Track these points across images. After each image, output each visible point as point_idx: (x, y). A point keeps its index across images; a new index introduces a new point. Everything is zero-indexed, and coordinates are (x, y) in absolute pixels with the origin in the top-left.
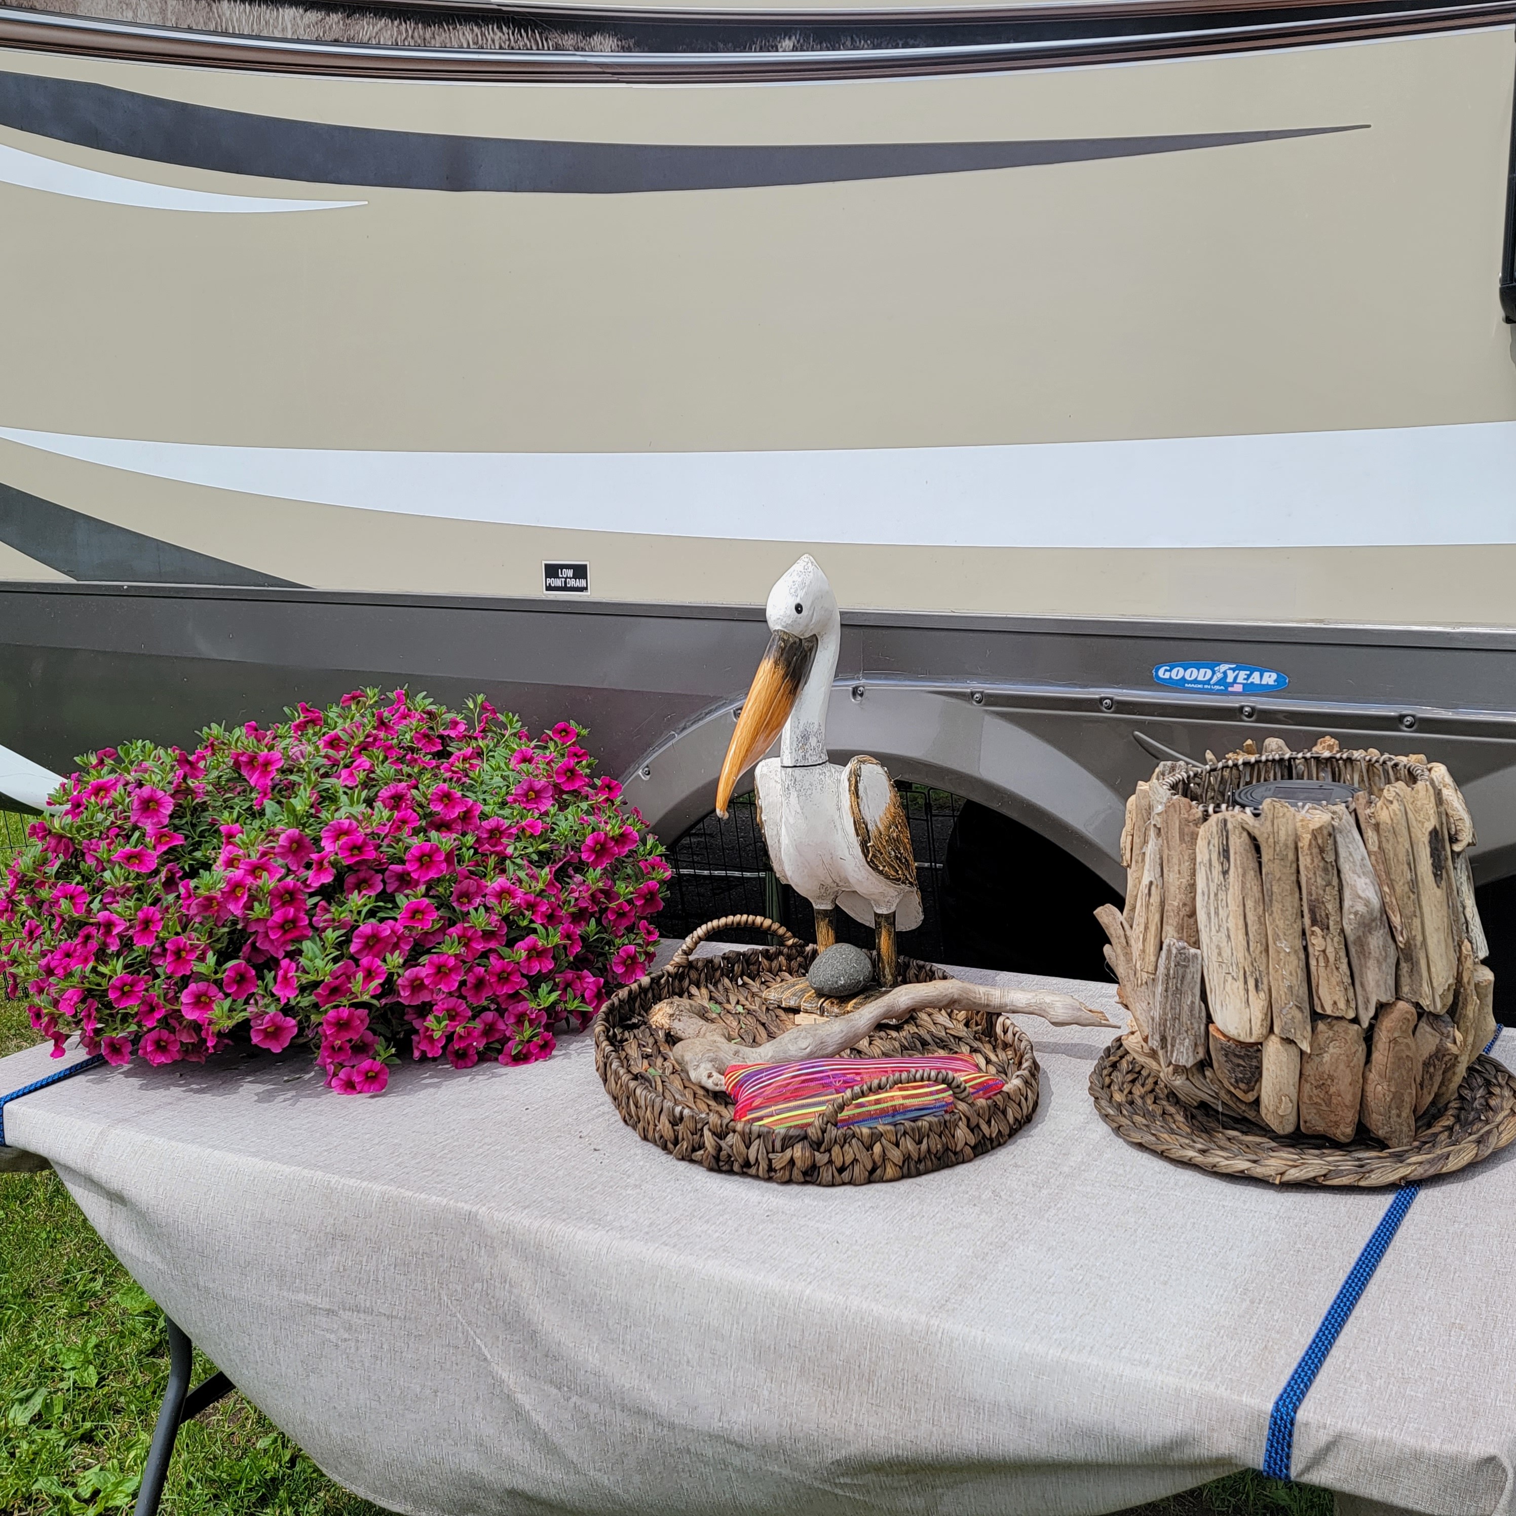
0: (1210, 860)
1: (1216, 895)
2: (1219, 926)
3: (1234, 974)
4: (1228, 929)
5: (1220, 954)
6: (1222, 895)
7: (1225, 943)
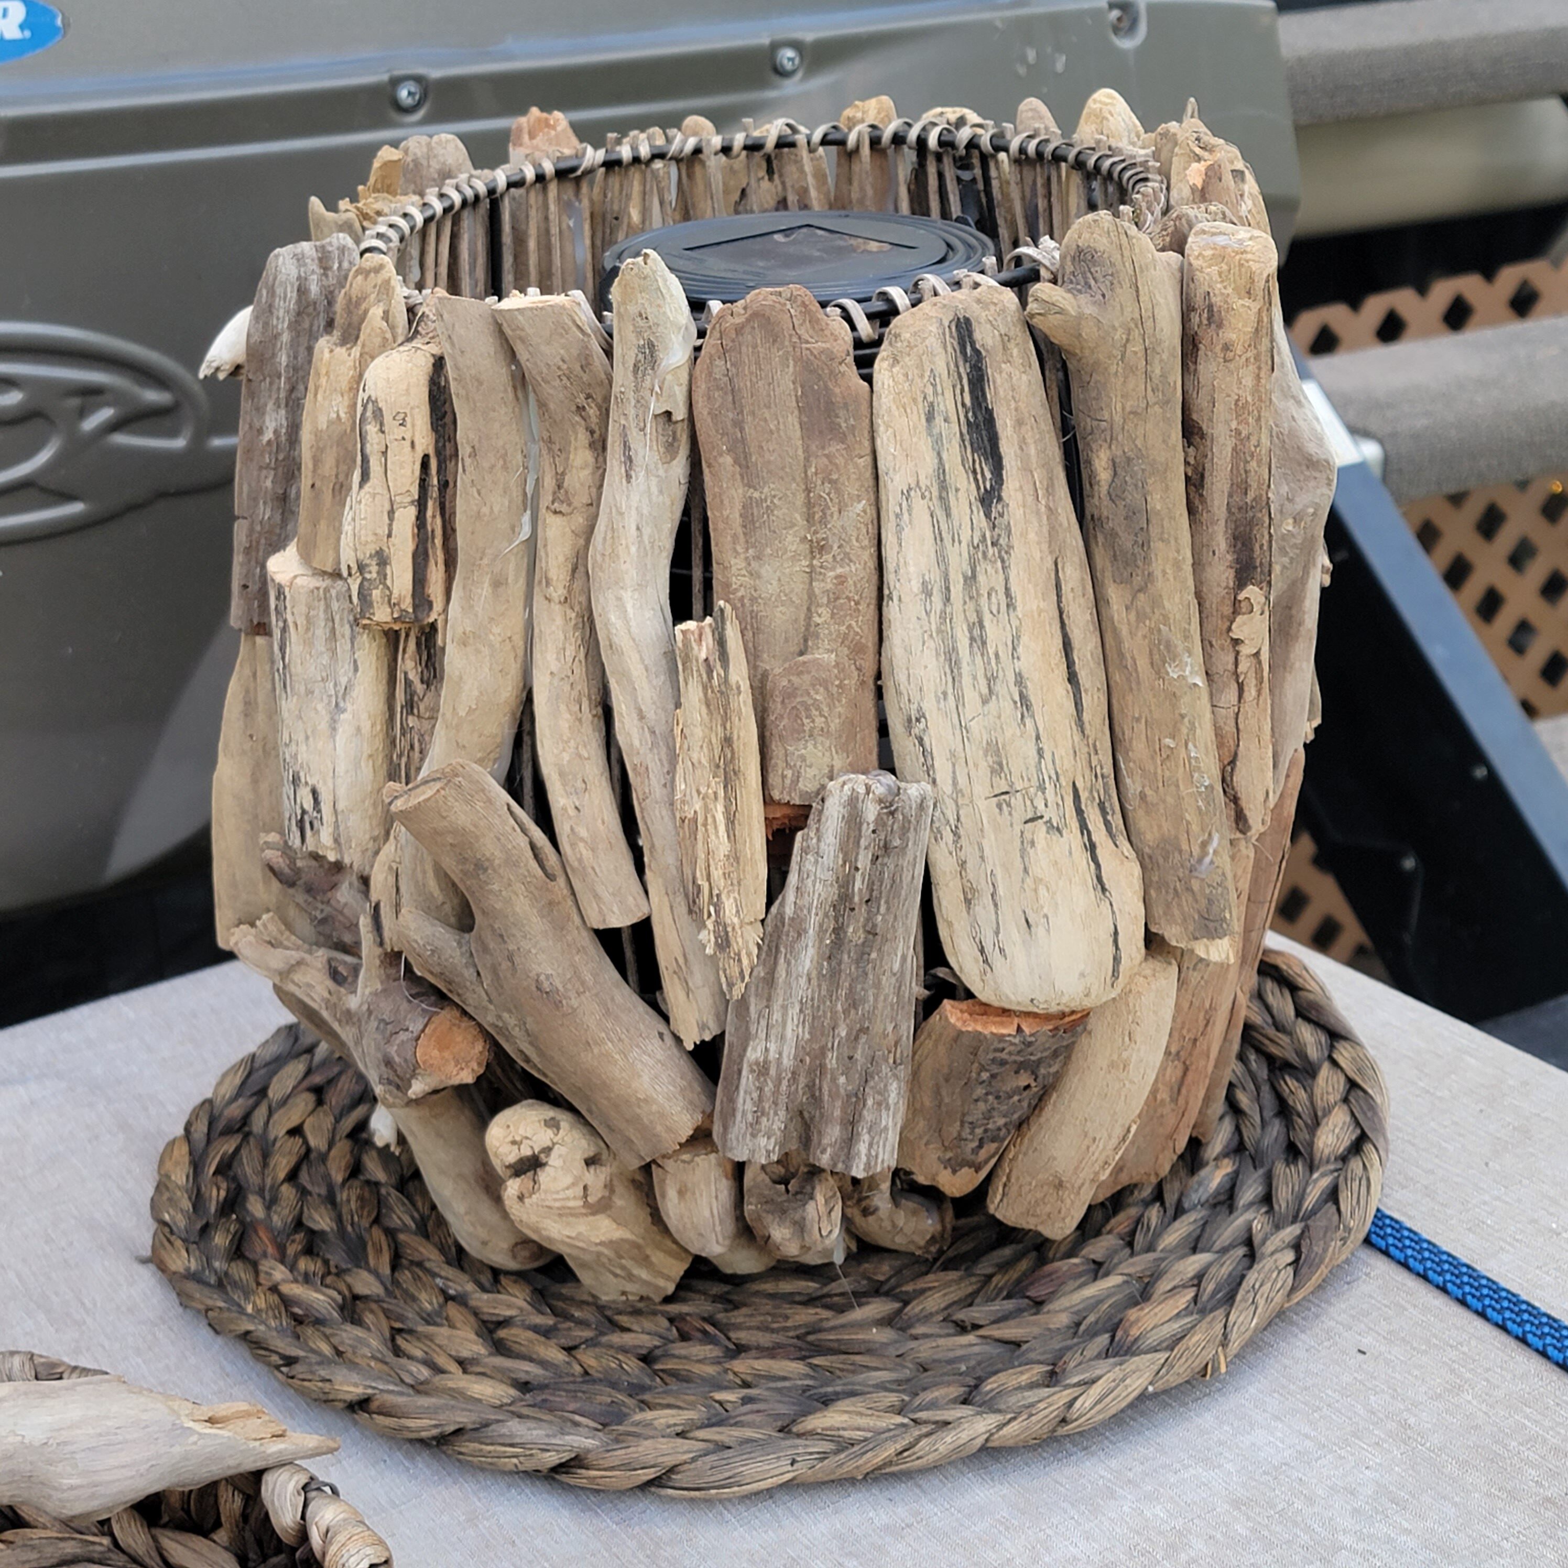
0: (941, 470)
1: (971, 579)
2: (991, 680)
3: (1051, 814)
4: (1020, 680)
5: (998, 769)
6: (989, 576)
7: (1012, 730)
